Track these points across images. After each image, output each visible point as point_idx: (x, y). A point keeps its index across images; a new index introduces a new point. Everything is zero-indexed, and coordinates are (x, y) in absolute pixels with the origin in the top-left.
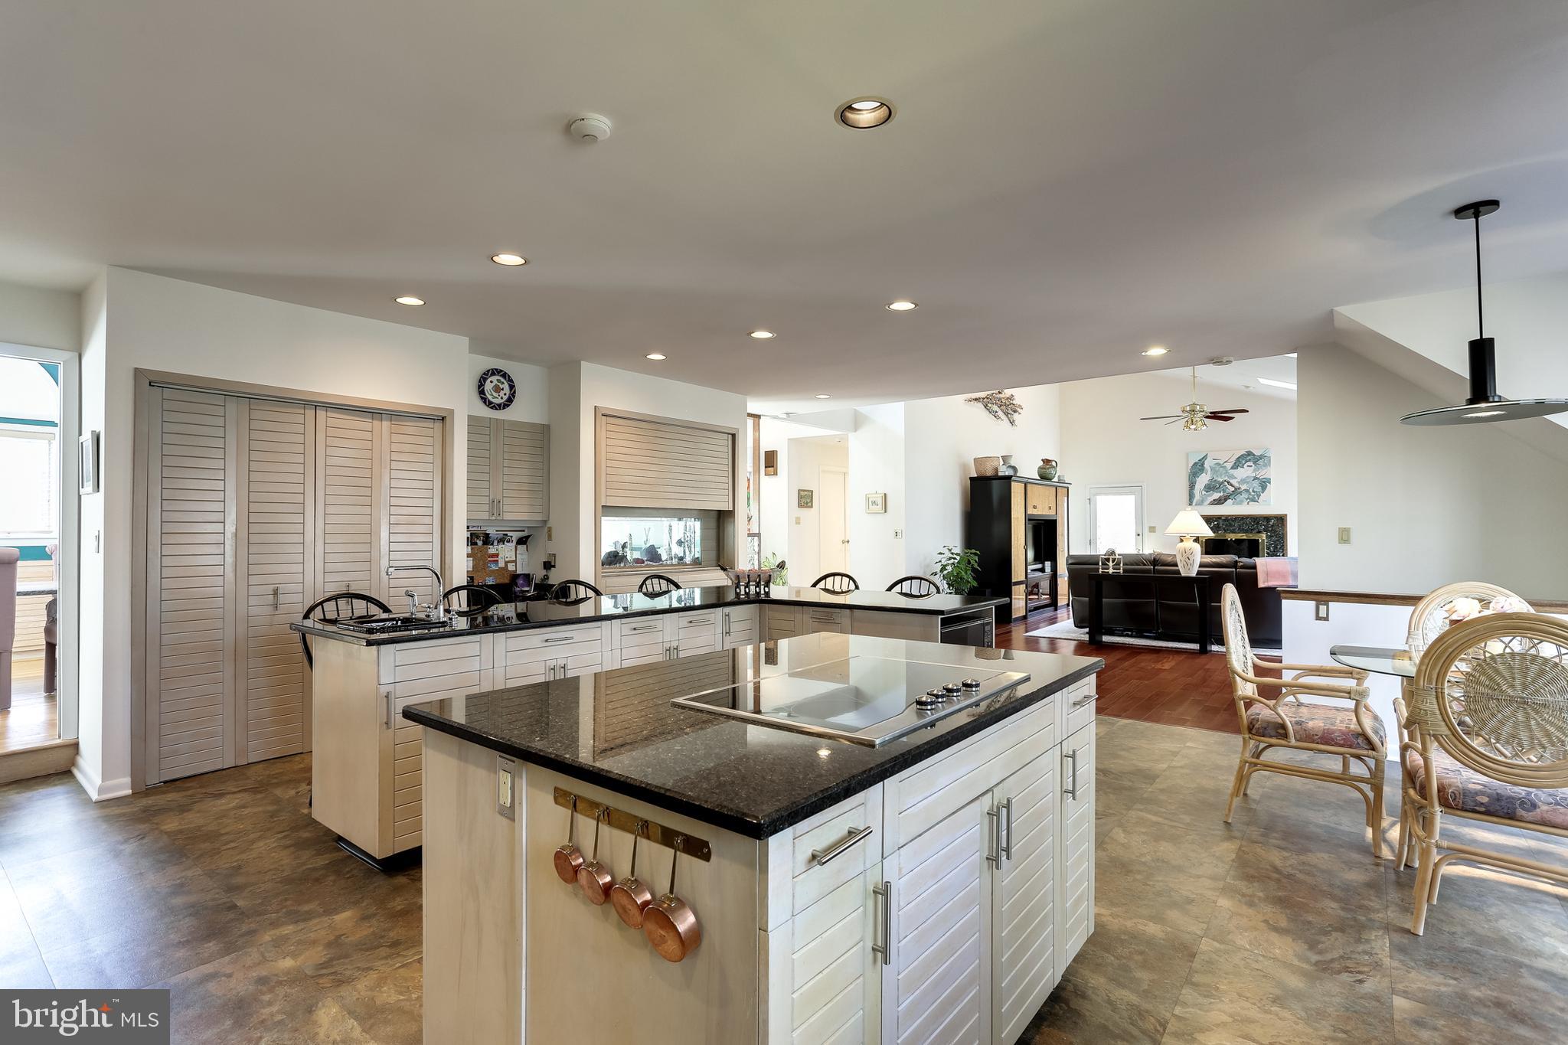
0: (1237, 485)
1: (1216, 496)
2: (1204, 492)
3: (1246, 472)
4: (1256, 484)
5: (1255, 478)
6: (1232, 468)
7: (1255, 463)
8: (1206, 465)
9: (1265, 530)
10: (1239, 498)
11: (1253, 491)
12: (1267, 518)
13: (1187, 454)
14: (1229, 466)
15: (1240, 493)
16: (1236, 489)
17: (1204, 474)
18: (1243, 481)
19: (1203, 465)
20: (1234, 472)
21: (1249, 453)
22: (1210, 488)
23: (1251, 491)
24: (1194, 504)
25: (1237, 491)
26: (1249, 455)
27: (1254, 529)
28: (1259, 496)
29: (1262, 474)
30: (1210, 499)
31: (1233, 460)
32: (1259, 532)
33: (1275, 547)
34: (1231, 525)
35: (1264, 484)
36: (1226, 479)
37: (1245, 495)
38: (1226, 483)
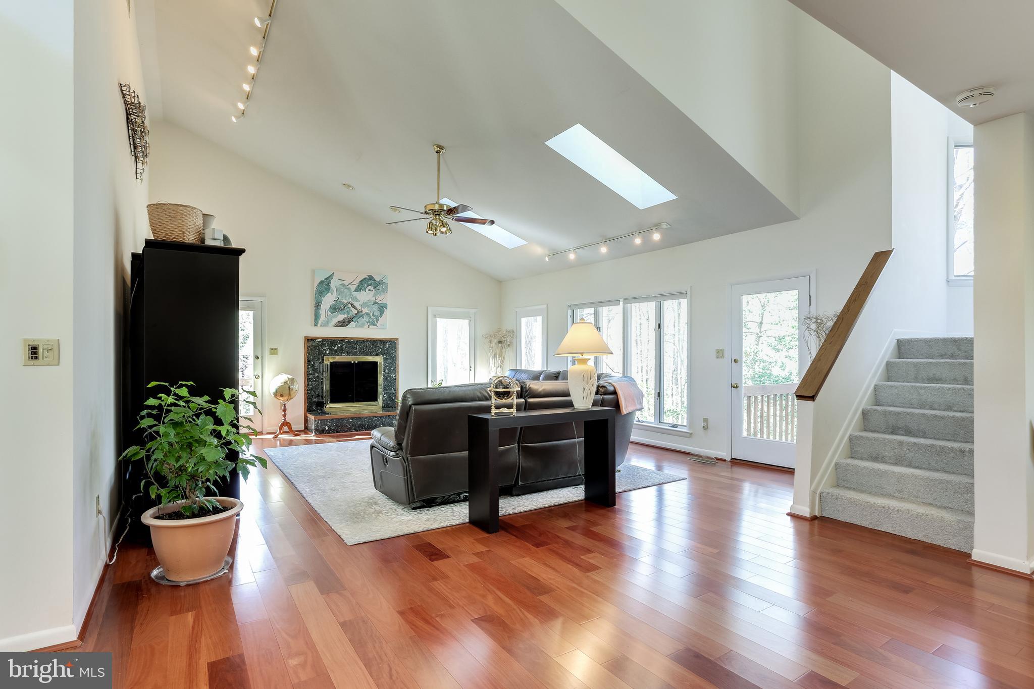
0: (359, 308)
1: (341, 317)
2: (329, 313)
3: (366, 296)
4: (375, 308)
5: (375, 303)
6: (356, 291)
7: (375, 287)
8: (332, 285)
9: (382, 353)
10: (361, 320)
11: (373, 315)
12: (383, 342)
13: (313, 272)
14: (353, 288)
15: (362, 316)
16: (358, 312)
17: (329, 294)
18: (365, 305)
19: (328, 284)
20: (358, 295)
21: (371, 278)
22: (335, 309)
23: (371, 315)
24: (319, 324)
25: (359, 314)
26: (371, 279)
27: (373, 352)
28: (377, 320)
29: (381, 299)
30: (335, 320)
31: (357, 282)
32: (377, 355)
33: (389, 369)
34: (353, 348)
35: (382, 308)
36: (350, 300)
37: (366, 319)
38: (350, 305)
